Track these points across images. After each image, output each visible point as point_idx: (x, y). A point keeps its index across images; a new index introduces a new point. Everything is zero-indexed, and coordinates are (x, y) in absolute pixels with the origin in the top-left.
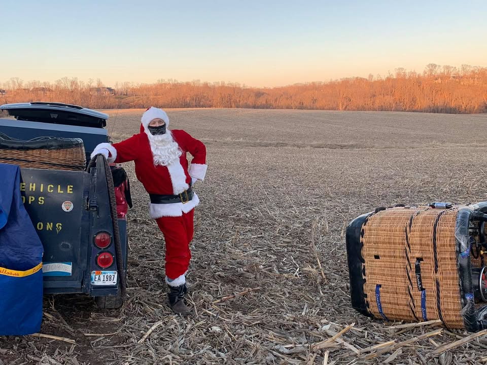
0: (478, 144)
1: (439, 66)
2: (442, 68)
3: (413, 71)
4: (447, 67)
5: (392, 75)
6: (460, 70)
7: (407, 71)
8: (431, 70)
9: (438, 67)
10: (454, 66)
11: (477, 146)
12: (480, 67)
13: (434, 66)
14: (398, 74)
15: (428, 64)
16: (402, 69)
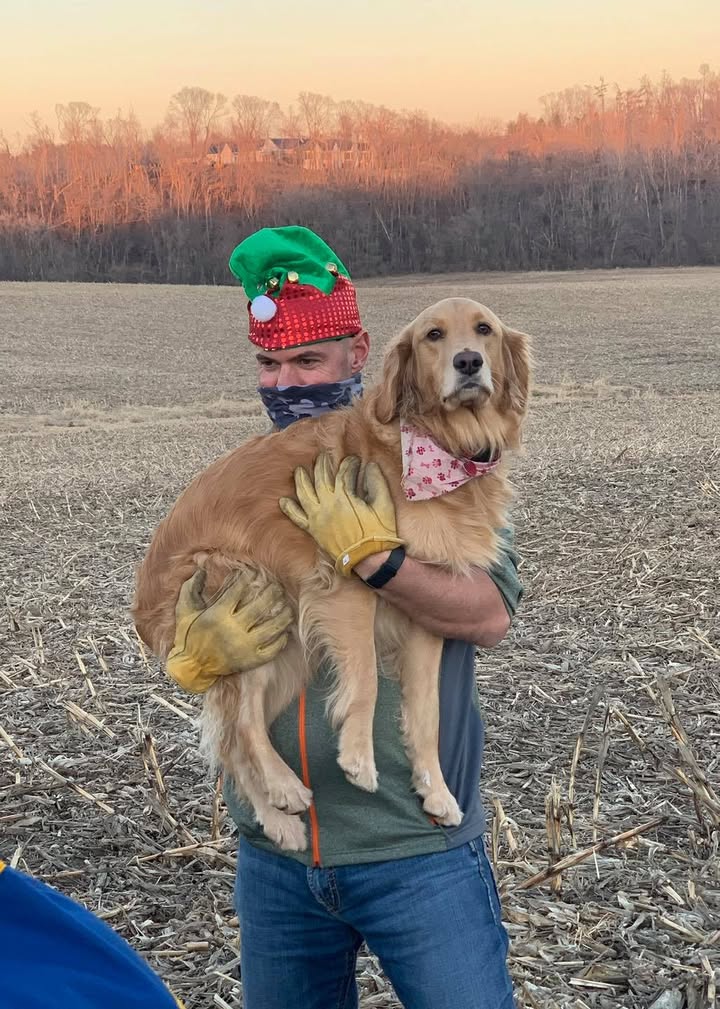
0: (232, 405)
1: (221, 98)
2: (228, 104)
3: (125, 117)
4: (249, 104)
5: (47, 130)
6: (297, 112)
7: (104, 117)
8: (193, 115)
9: (215, 101)
10: (272, 101)
11: (226, 414)
12: (361, 103)
13: (202, 97)
14: (73, 129)
15: (179, 89)
16: (84, 107)
